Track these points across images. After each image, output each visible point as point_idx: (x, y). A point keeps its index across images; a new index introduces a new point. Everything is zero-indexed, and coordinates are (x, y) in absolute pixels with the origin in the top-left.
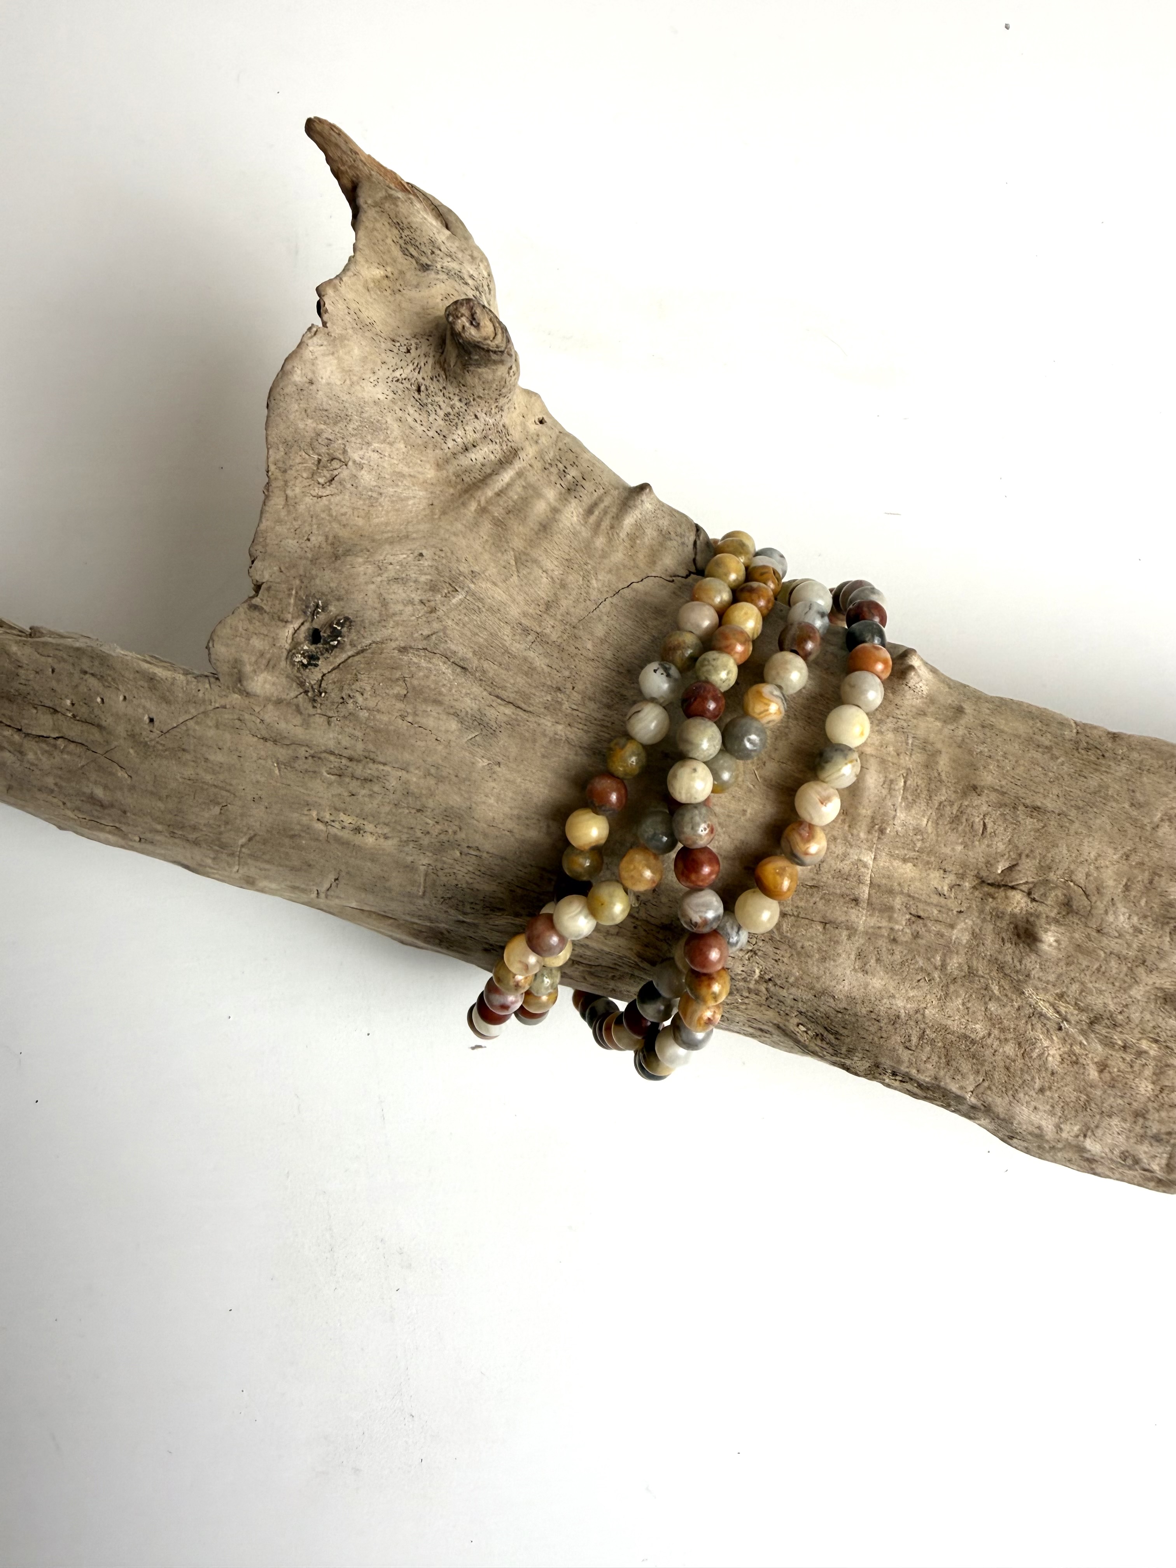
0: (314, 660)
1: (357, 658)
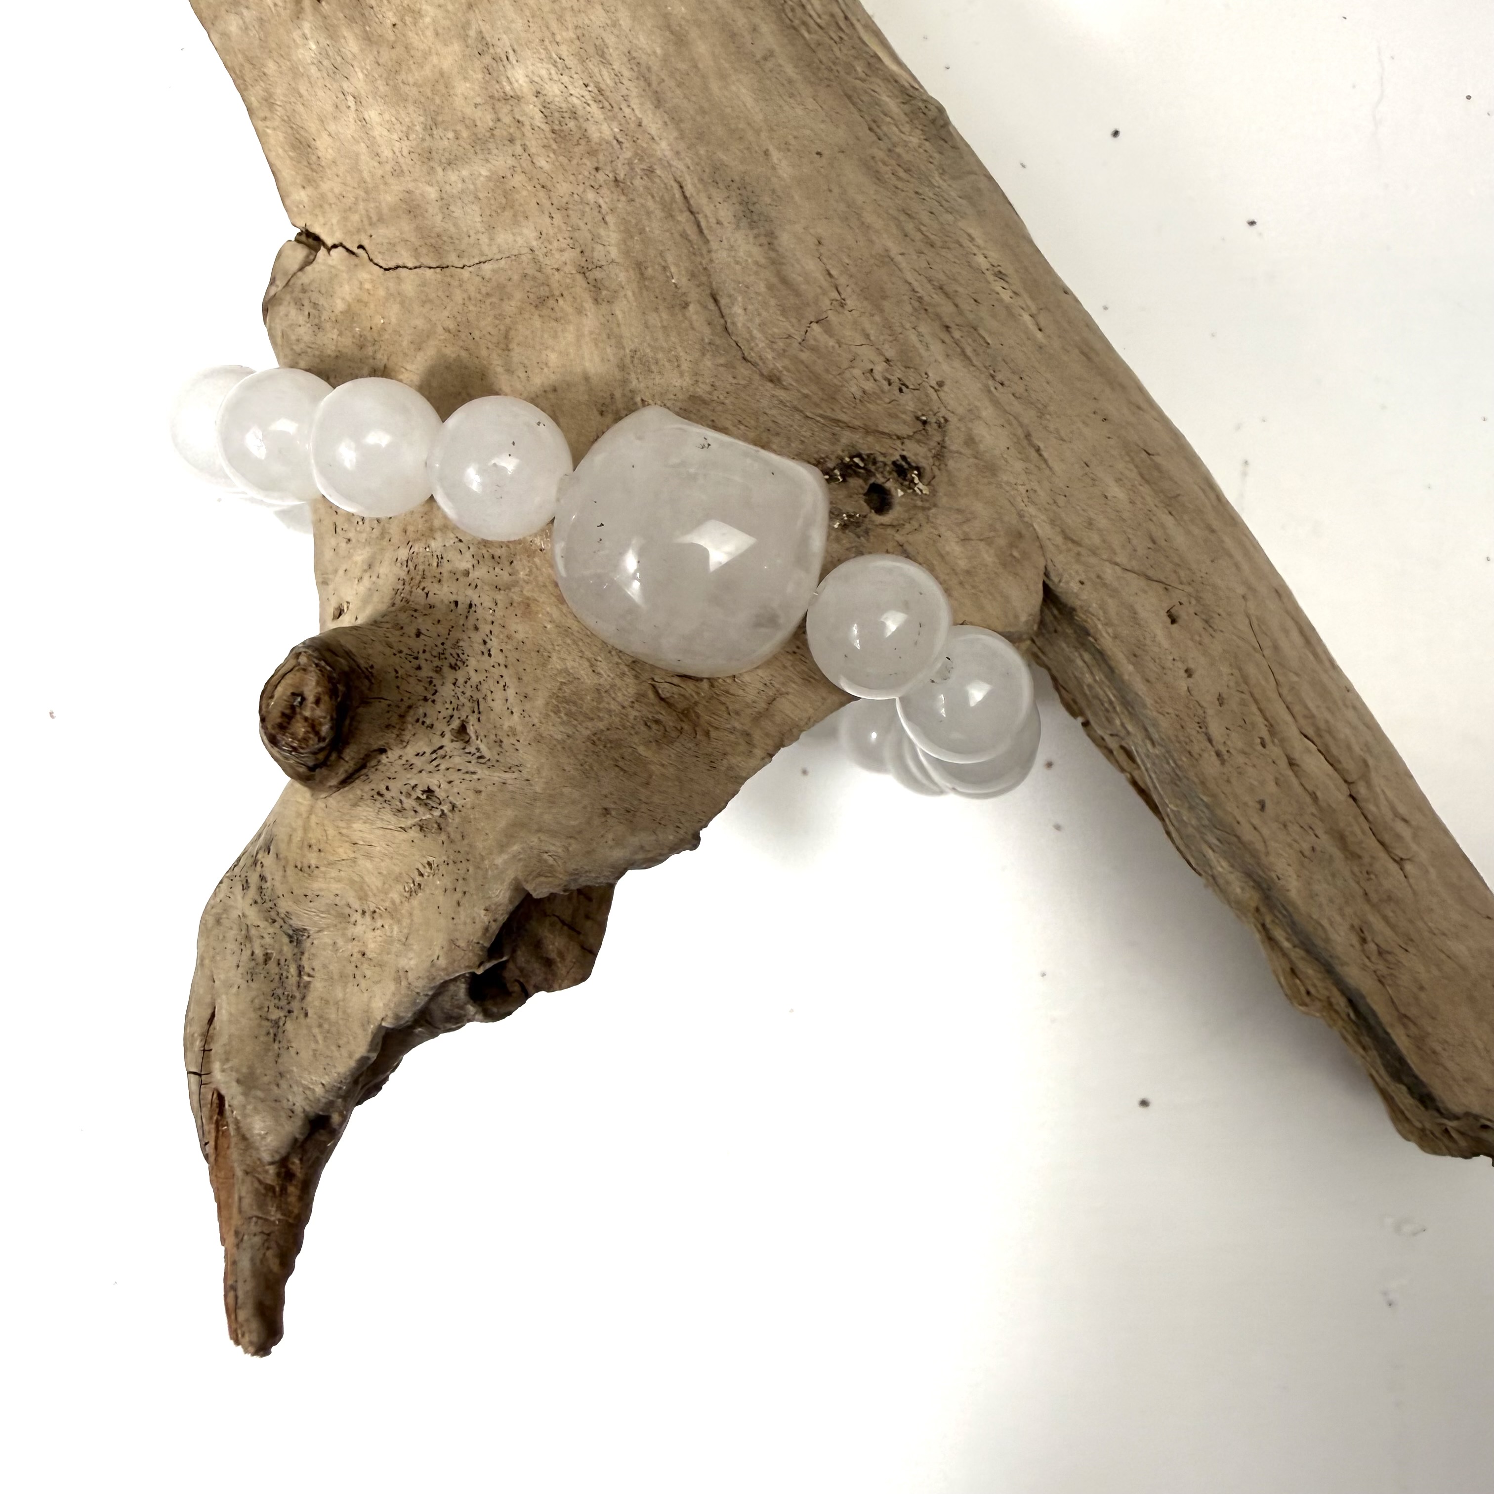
0: (901, 466)
1: (844, 417)
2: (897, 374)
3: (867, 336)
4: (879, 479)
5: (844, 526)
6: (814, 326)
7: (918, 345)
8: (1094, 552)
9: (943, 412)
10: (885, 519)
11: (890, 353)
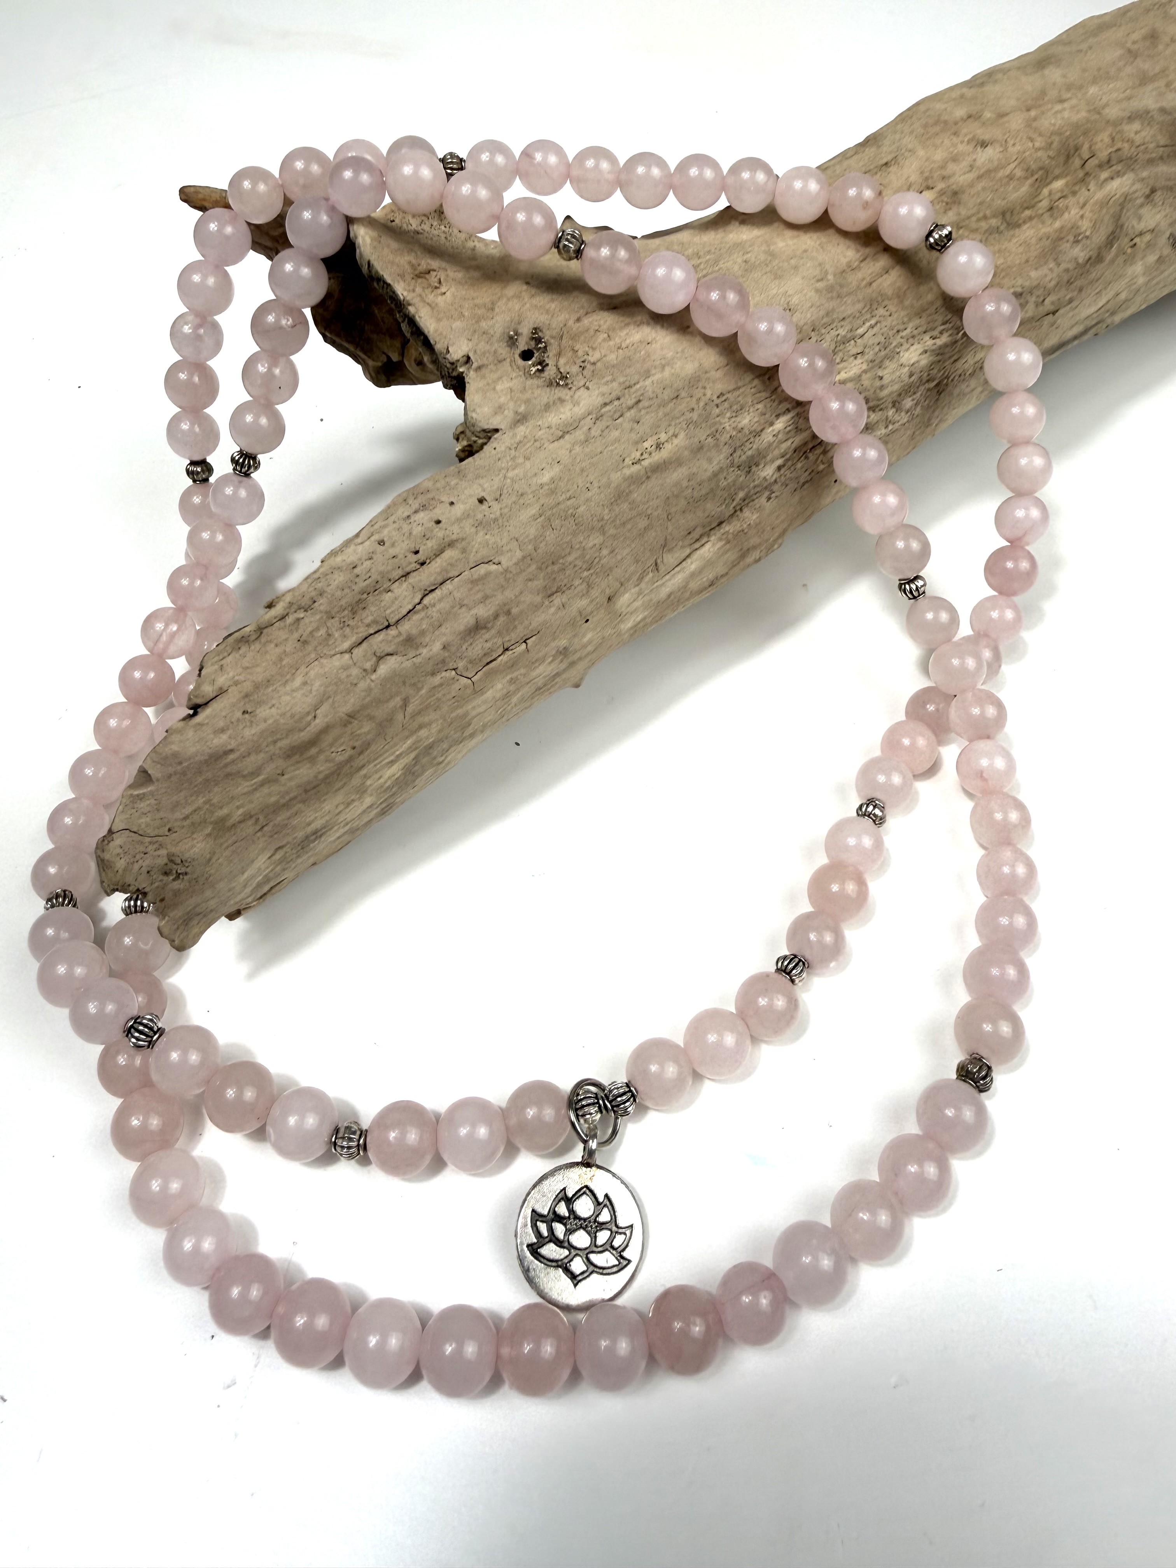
0: (543, 362)
1: (564, 342)
3: (605, 356)
4: (537, 354)
5: (511, 336)
6: (606, 335)
7: (605, 380)
8: (513, 459)
9: (574, 388)
10: (517, 356)
11: (599, 364)
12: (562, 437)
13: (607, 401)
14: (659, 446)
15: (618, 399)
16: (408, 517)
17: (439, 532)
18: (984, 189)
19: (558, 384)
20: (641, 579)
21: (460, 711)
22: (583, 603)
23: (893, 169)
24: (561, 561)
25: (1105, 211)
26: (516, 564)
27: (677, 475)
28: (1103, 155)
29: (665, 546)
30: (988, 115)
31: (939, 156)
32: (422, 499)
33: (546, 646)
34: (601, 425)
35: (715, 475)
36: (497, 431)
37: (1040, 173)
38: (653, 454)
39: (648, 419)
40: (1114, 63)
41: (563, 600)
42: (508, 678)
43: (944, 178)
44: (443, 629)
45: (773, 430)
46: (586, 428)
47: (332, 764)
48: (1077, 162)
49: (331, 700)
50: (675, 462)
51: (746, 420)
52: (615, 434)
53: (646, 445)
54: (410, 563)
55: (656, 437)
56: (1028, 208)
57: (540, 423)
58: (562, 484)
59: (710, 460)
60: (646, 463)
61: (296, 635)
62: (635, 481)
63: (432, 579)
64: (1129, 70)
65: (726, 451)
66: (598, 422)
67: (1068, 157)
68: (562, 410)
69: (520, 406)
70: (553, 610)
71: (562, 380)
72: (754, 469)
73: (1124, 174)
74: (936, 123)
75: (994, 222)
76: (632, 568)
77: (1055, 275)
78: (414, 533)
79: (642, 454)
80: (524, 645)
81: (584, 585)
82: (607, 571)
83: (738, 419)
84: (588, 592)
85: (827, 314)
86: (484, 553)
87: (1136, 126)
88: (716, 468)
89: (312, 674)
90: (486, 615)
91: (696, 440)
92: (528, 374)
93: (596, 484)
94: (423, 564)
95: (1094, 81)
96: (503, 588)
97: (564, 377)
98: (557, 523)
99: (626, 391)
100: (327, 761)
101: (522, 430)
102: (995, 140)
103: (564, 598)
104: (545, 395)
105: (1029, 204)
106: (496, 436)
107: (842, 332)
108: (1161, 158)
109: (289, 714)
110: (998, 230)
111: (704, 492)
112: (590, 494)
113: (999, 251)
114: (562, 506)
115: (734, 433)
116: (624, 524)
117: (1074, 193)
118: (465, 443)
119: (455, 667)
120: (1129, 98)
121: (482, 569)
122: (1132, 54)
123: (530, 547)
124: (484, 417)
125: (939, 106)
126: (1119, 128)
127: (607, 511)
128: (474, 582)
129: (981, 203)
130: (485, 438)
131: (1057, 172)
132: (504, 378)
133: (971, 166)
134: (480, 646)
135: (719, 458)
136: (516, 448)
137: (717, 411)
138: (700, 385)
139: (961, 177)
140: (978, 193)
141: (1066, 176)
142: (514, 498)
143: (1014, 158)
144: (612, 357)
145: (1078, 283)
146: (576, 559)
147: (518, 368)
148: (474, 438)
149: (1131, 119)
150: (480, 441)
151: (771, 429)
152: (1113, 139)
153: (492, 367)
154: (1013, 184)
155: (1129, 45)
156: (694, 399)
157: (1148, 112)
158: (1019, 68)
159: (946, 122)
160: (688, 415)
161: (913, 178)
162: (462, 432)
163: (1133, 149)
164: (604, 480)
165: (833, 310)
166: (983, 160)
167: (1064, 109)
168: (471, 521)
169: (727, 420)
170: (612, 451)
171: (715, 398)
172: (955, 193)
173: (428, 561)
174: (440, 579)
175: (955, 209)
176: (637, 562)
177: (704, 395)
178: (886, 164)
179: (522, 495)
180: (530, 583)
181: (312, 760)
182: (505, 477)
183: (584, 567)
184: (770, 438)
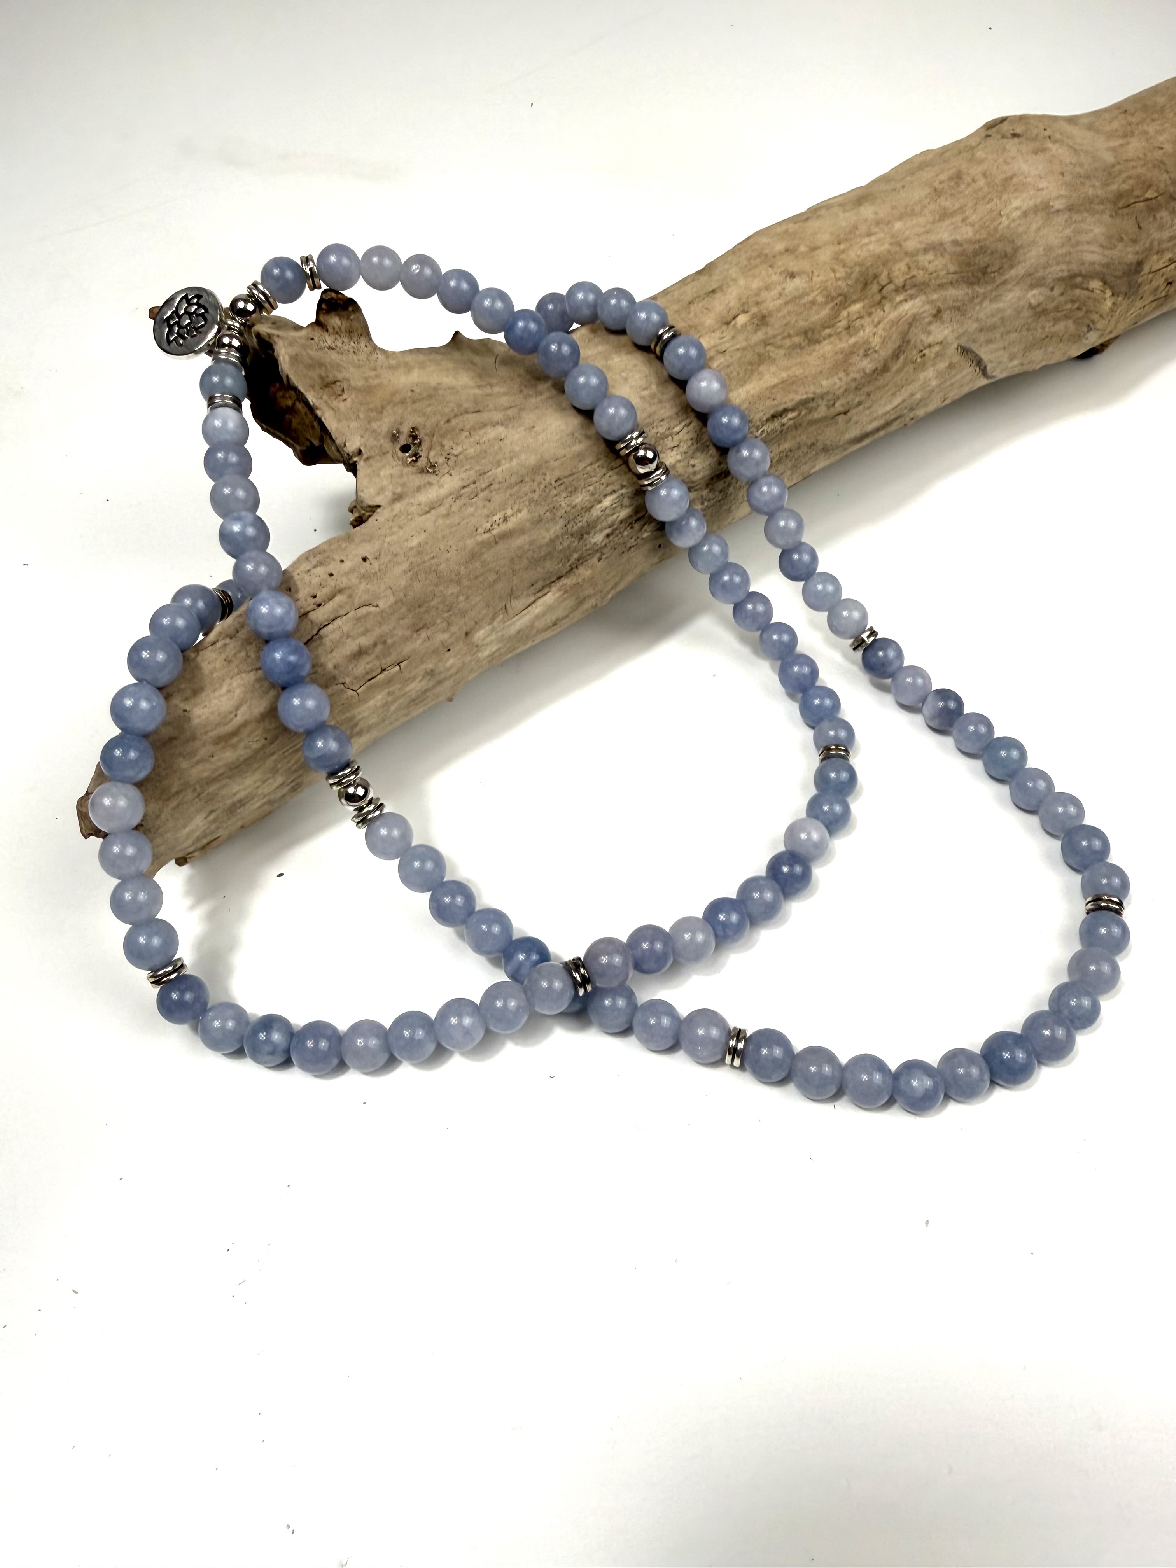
0: (417, 455)
1: (434, 439)
2: (452, 458)
3: (466, 450)
4: (413, 448)
5: (394, 435)
6: (468, 433)
7: (465, 468)
8: (391, 527)
9: (440, 475)
10: (398, 449)
11: (461, 457)
12: (428, 512)
13: (466, 485)
14: (505, 519)
15: (474, 483)
16: (309, 571)
17: (332, 582)
18: (789, 313)
19: (428, 471)
20: (493, 619)
21: (348, 715)
22: (445, 636)
23: (718, 295)
24: (426, 605)
25: (894, 329)
26: (390, 607)
27: (519, 542)
28: (899, 281)
29: (512, 594)
30: (803, 249)
31: (756, 284)
32: (319, 558)
33: (416, 668)
34: (459, 503)
35: (552, 541)
36: (379, 506)
37: (840, 298)
38: (501, 525)
39: (498, 498)
40: (920, 201)
41: (429, 634)
42: (386, 691)
43: (757, 303)
44: (334, 654)
45: (601, 507)
46: (448, 505)
47: (249, 751)
48: (875, 288)
49: (248, 703)
50: (519, 531)
51: (579, 499)
52: (471, 510)
53: (496, 518)
54: (310, 605)
55: (503, 513)
56: (828, 327)
57: (412, 501)
58: (427, 547)
59: (548, 530)
60: (494, 532)
61: (223, 656)
62: (487, 545)
63: (326, 617)
64: (932, 206)
65: (562, 523)
66: (457, 501)
67: (866, 285)
68: (430, 491)
69: (397, 488)
70: (419, 642)
71: (432, 468)
72: (585, 536)
73: (916, 297)
74: (758, 256)
75: (797, 339)
76: (485, 611)
77: (843, 384)
78: (313, 582)
79: (492, 526)
80: (398, 667)
81: (445, 624)
82: (463, 614)
83: (572, 498)
84: (448, 628)
85: (649, 416)
86: (365, 597)
87: (930, 256)
88: (553, 536)
89: (235, 684)
90: (367, 644)
91: (537, 515)
92: (406, 464)
93: (454, 547)
94: (319, 605)
95: (901, 218)
96: (380, 624)
97: (433, 466)
98: (422, 576)
99: (481, 477)
100: (245, 748)
101: (398, 506)
102: (804, 272)
103: (429, 632)
104: (418, 480)
105: (829, 323)
106: (379, 510)
107: (661, 430)
108: (951, 283)
109: (216, 713)
110: (800, 346)
111: (543, 554)
112: (449, 555)
113: (800, 363)
114: (427, 564)
115: (569, 509)
116: (477, 577)
117: (870, 314)
118: (357, 515)
119: (343, 682)
120: (927, 232)
121: (364, 610)
122: (937, 193)
123: (402, 594)
124: (370, 497)
125: (764, 240)
126: (914, 258)
127: (463, 567)
128: (358, 619)
129: (786, 325)
130: (371, 511)
131: (854, 297)
132: (387, 467)
133: (781, 294)
134: (363, 667)
135: (556, 528)
136: (393, 521)
137: (555, 492)
138: (541, 472)
139: (771, 302)
140: (784, 317)
141: (863, 300)
142: (389, 557)
143: (818, 286)
144: (471, 451)
145: (866, 389)
146: (438, 603)
147: (399, 459)
148: (363, 512)
149: (926, 250)
150: (367, 514)
151: (599, 506)
152: (909, 268)
153: (378, 458)
154: (814, 308)
155: (936, 184)
156: (536, 484)
157: (941, 244)
158: (840, 205)
159: (766, 255)
160: (530, 495)
161: (732, 304)
162: (355, 507)
163: (926, 276)
164: (461, 544)
165: (655, 412)
166: (790, 289)
167: (871, 242)
168: (356, 574)
169: (563, 499)
170: (467, 523)
171: (553, 482)
172: (764, 317)
173: (323, 604)
174: (332, 617)
175: (764, 330)
176: (488, 606)
177: (544, 480)
178: (713, 291)
179: (396, 555)
180: (401, 622)
181: (235, 747)
182: (384, 542)
183: (445, 609)
184: (599, 513)
